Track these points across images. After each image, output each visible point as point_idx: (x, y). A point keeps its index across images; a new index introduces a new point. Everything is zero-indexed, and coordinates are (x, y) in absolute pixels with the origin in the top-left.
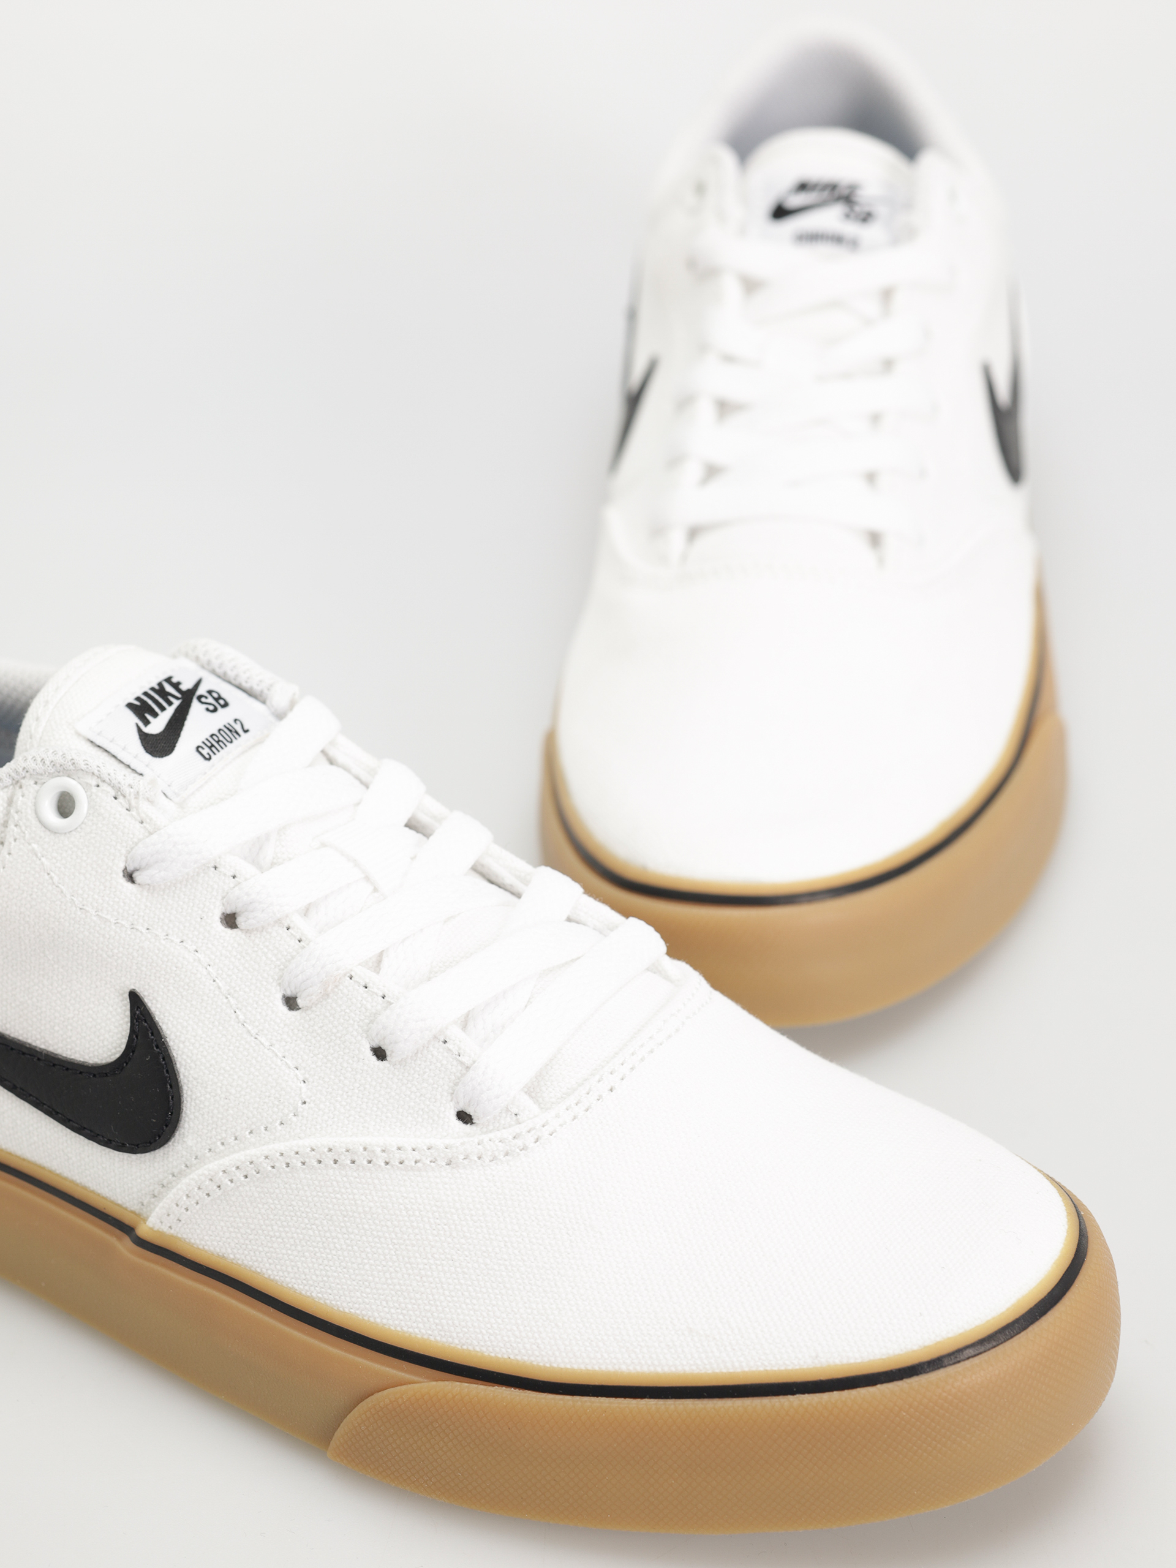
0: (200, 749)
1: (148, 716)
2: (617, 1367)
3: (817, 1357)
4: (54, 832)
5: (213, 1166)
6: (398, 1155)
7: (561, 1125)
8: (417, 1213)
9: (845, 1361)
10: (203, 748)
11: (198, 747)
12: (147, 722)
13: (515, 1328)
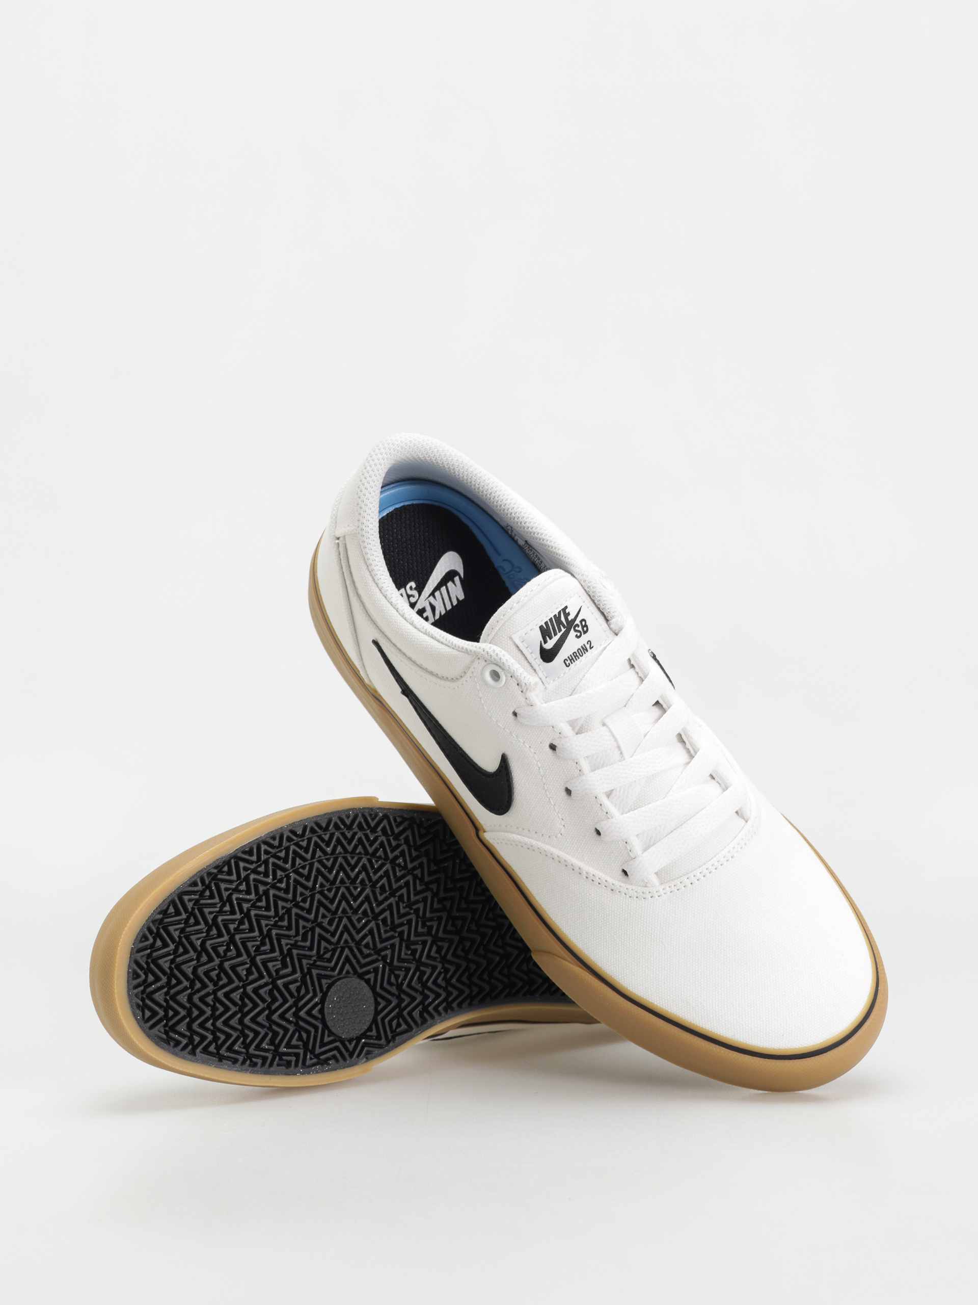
0: (566, 661)
1: (548, 638)
2: (653, 1002)
3: (734, 1035)
4: (486, 684)
5: (516, 837)
6: (592, 878)
7: (665, 894)
8: (593, 903)
9: (745, 1042)
10: (567, 661)
11: (566, 659)
12: (545, 642)
13: (617, 967)
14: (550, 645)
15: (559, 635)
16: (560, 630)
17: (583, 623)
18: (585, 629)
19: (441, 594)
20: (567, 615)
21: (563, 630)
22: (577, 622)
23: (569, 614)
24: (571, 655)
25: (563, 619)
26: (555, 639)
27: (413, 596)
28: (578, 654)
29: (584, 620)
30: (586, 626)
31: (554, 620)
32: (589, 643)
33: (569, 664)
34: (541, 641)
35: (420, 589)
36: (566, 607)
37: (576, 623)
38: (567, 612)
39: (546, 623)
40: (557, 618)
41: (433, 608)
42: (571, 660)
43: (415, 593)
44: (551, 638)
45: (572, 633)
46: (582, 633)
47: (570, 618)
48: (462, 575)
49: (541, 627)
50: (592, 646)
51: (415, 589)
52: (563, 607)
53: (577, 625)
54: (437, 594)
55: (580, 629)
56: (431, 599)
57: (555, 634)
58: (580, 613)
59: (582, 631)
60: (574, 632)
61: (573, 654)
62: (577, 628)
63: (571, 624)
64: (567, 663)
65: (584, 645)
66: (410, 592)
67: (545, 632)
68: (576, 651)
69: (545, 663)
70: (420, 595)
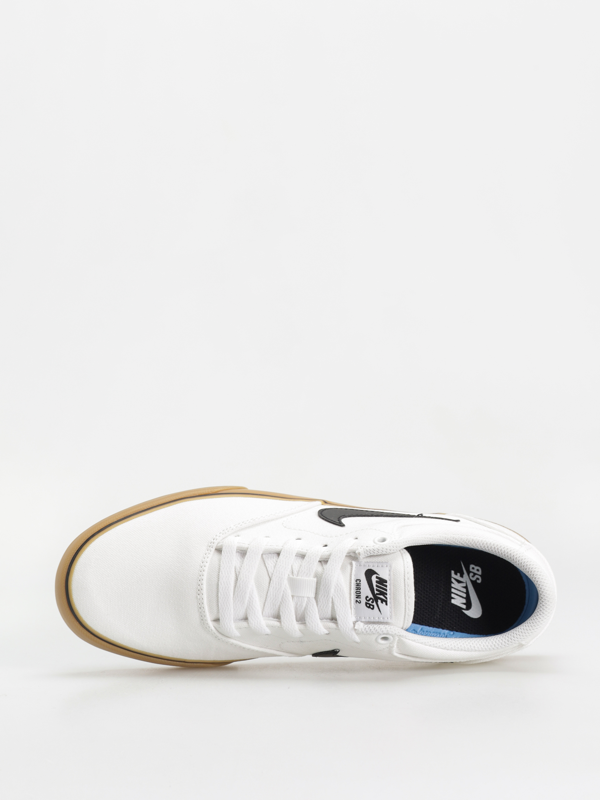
1: (378, 580)
14: (374, 579)
15: (375, 588)
16: (377, 590)
17: (372, 607)
18: (368, 605)
19: (463, 592)
20: (382, 601)
21: (376, 592)
22: (374, 604)
23: (382, 602)
24: (360, 586)
25: (382, 597)
26: (374, 584)
27: (473, 576)
28: (358, 590)
29: (373, 609)
30: (369, 607)
31: (385, 591)
32: (360, 602)
33: (357, 582)
34: (379, 575)
35: (474, 583)
36: (386, 604)
37: (375, 602)
38: (384, 602)
39: (386, 586)
40: (384, 594)
41: (459, 582)
42: (358, 584)
43: (474, 579)
44: (377, 582)
45: (371, 596)
46: (367, 602)
47: (379, 601)
48: (463, 611)
49: (386, 582)
50: (357, 602)
51: (476, 581)
52: (388, 603)
53: (373, 602)
54: (465, 590)
55: (370, 602)
56: (464, 585)
57: (377, 586)
58: (378, 610)
59: (368, 602)
60: (371, 597)
61: (360, 588)
62: (371, 600)
63: (376, 599)
64: (358, 581)
65: (360, 598)
66: (476, 576)
67: (382, 582)
68: (360, 591)
69: (367, 569)
70: (472, 581)
